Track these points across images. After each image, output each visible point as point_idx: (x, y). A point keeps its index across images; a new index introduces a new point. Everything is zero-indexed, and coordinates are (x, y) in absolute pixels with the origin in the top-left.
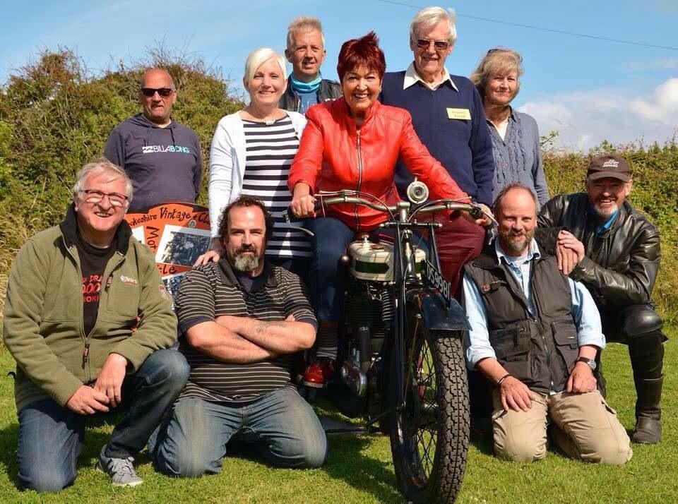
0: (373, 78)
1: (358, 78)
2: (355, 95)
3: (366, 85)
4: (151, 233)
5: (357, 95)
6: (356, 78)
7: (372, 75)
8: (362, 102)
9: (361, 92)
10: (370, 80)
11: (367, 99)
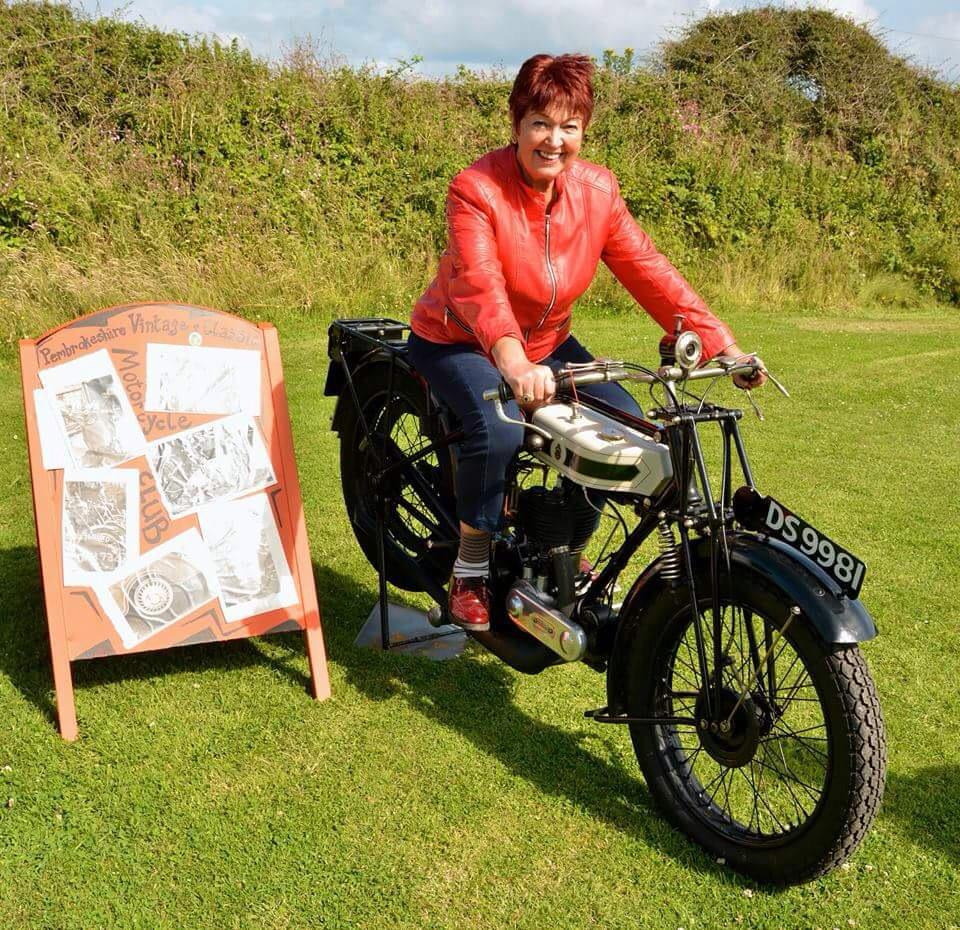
0: (575, 127)
1: (550, 125)
2: (538, 152)
3: (562, 140)
4: (125, 360)
5: (542, 154)
6: (546, 125)
7: (572, 123)
8: (550, 166)
9: (551, 149)
10: (569, 130)
11: (559, 162)
